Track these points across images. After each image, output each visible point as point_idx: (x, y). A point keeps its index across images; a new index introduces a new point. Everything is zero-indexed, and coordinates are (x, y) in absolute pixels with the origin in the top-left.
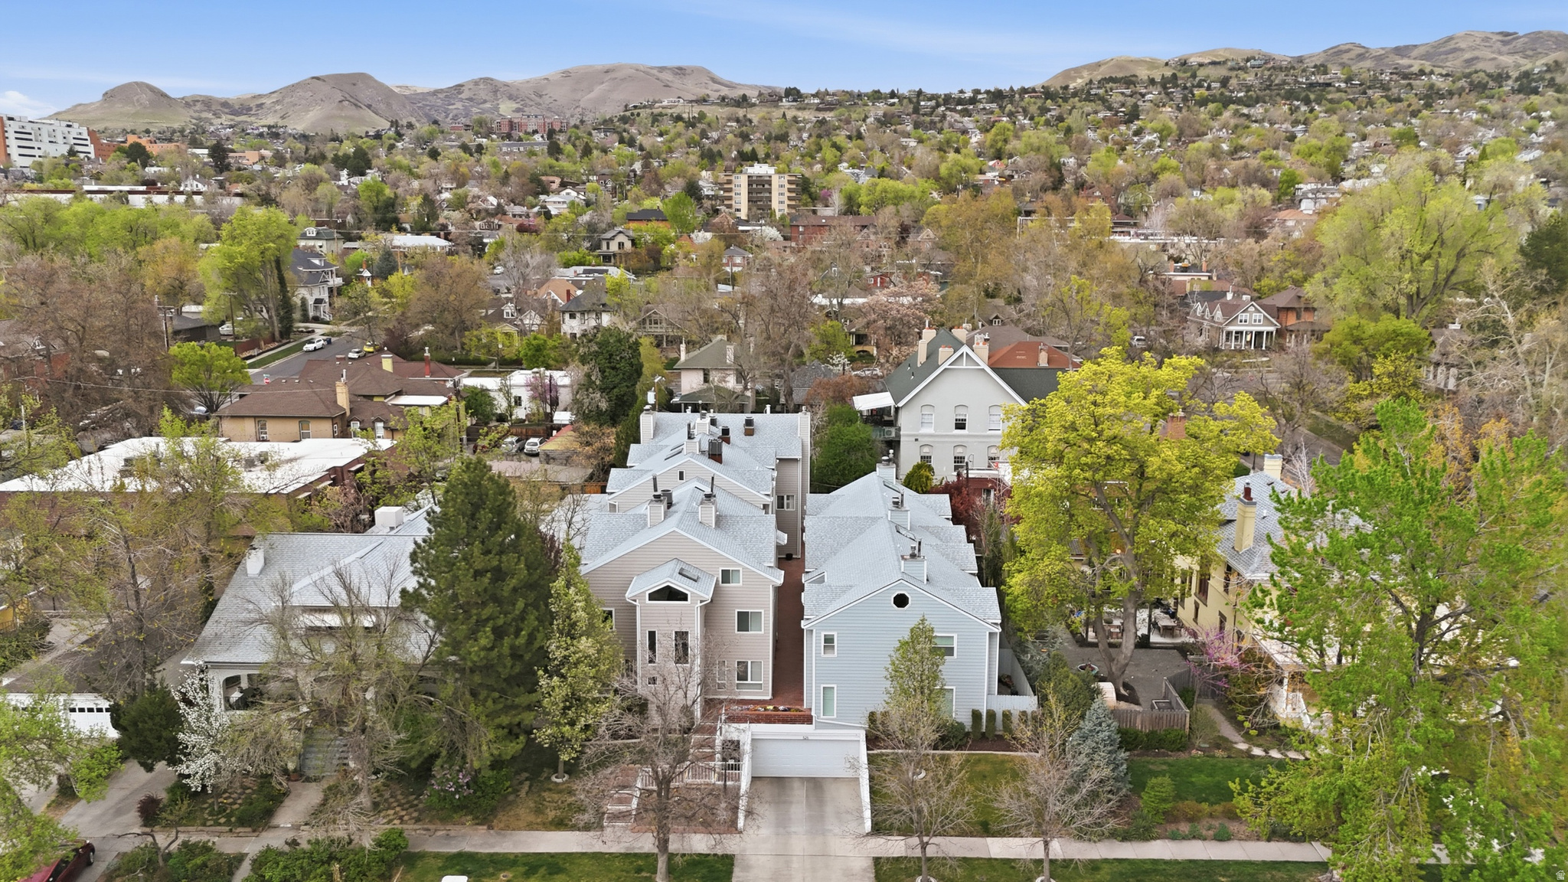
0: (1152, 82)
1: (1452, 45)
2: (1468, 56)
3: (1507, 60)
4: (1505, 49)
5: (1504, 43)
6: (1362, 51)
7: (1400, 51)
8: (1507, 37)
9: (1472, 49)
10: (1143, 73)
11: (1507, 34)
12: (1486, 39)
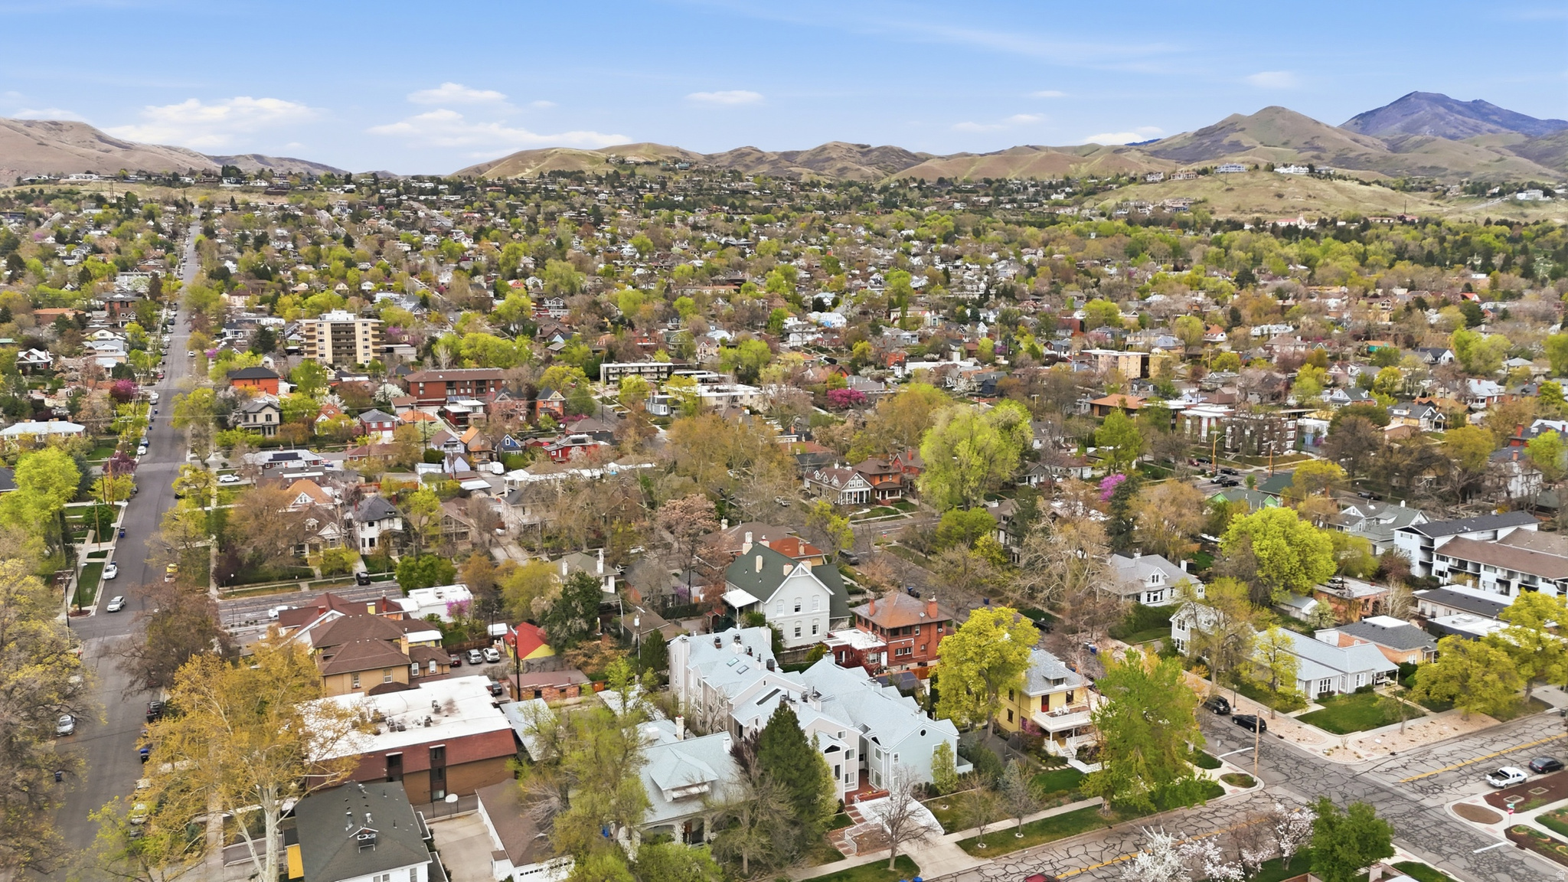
0: (600, 180)
1: (825, 155)
2: (839, 165)
3: (868, 171)
4: (864, 160)
5: (864, 154)
6: (759, 155)
7: (789, 156)
8: (864, 150)
9: (842, 159)
10: (587, 167)
11: (863, 147)
12: (849, 150)
